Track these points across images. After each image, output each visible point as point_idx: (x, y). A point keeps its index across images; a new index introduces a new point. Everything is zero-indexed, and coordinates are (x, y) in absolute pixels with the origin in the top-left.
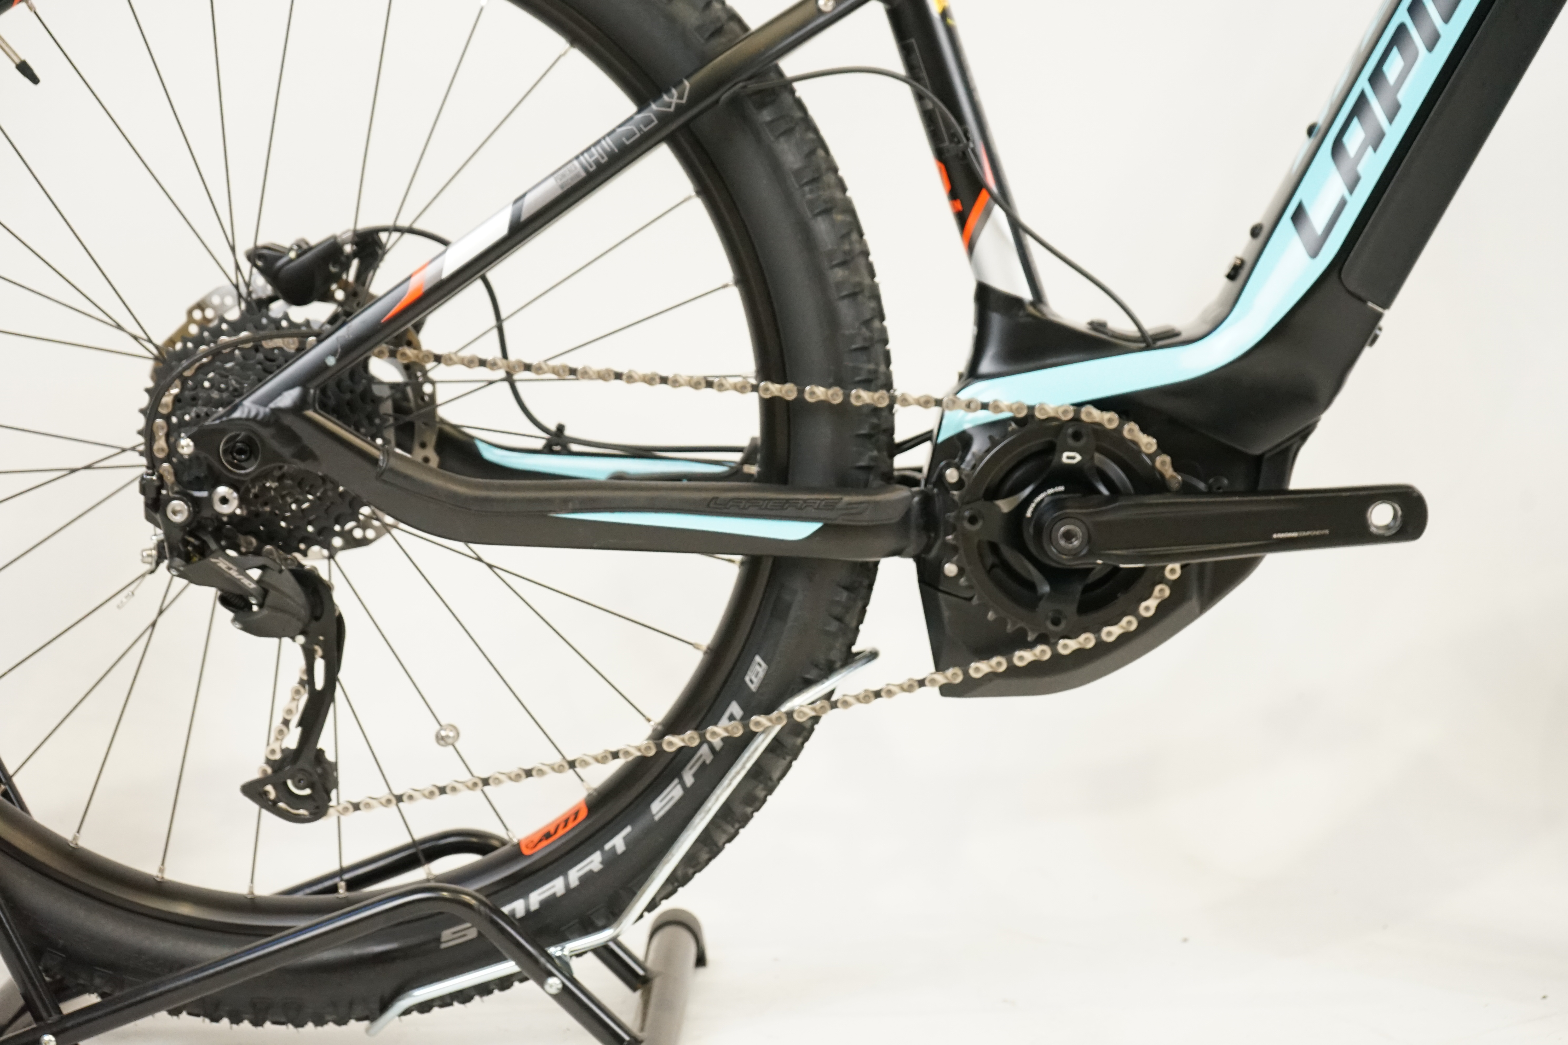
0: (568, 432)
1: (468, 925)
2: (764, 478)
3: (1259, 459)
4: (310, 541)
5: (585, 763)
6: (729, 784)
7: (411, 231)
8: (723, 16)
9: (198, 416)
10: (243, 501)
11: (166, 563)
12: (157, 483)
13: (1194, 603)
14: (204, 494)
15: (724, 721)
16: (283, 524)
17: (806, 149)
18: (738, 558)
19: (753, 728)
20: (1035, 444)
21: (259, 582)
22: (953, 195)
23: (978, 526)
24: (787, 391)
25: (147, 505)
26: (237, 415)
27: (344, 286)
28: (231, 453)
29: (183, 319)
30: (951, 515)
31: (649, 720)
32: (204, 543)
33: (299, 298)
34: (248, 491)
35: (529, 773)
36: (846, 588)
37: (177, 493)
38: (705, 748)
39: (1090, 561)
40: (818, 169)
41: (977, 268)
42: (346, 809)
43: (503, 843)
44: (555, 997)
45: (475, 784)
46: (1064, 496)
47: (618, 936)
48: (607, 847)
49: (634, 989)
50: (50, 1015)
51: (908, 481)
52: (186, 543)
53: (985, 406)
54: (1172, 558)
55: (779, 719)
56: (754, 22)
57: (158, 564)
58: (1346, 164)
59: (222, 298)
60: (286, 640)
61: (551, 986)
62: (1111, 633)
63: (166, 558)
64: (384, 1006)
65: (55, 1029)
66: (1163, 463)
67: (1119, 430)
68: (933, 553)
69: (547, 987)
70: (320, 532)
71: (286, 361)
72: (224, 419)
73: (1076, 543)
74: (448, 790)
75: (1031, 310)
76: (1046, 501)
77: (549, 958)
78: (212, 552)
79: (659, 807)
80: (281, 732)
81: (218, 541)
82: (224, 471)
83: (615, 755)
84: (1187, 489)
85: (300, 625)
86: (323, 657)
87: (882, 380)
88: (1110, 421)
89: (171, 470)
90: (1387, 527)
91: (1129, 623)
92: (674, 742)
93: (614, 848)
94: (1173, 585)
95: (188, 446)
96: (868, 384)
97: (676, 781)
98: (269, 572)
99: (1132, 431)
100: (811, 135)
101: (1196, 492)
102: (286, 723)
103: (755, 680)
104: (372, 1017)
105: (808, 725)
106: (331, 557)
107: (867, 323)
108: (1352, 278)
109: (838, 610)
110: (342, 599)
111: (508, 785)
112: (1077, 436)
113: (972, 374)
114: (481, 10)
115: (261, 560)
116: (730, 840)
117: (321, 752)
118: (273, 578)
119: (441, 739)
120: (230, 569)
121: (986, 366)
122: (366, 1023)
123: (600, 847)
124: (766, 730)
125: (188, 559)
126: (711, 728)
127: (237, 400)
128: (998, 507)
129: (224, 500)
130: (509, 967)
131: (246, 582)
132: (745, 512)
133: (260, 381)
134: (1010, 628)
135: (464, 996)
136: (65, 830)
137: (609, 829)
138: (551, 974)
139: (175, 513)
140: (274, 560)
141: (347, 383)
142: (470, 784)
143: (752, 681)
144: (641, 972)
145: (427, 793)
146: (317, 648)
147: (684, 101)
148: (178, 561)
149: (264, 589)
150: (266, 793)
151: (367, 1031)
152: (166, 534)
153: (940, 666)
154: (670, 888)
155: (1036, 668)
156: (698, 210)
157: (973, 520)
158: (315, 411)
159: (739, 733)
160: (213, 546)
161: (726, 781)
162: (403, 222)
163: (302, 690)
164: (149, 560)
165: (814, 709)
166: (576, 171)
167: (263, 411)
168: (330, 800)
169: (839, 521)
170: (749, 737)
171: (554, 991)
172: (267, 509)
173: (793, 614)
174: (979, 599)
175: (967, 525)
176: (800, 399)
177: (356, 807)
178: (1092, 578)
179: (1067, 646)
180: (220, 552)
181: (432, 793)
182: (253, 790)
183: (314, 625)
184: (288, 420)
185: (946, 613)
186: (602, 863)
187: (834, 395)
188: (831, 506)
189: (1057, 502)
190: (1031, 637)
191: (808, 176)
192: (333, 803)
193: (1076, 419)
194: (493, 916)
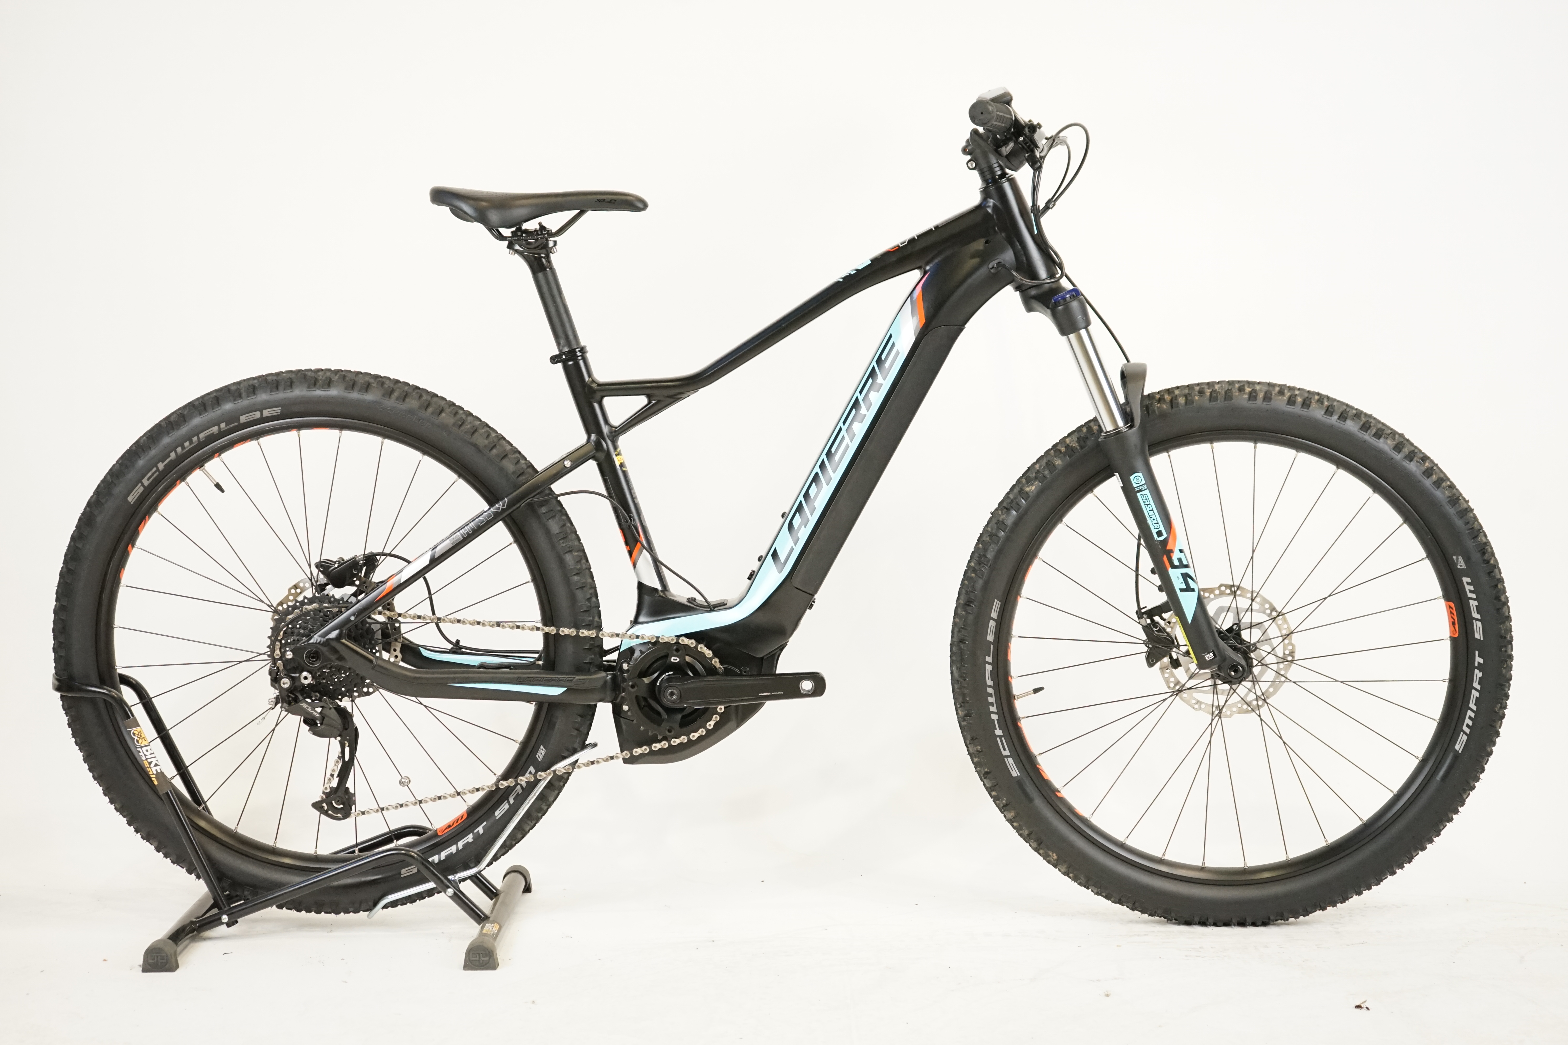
0: (461, 644)
1: (414, 866)
2: (544, 668)
3: (762, 658)
4: (344, 695)
5: (465, 793)
7: (390, 555)
8: (524, 466)
9: (294, 640)
10: (313, 678)
11: (280, 705)
12: (276, 671)
13: (732, 724)
14: (297, 675)
15: (527, 775)
16: (331, 687)
17: (561, 523)
18: (534, 703)
19: (539, 778)
20: (662, 653)
21: (320, 713)
22: (627, 543)
23: (636, 689)
24: (552, 630)
25: (272, 680)
26: (311, 641)
27: (359, 578)
28: (309, 658)
29: (286, 593)
30: (623, 685)
31: (495, 774)
32: (296, 696)
33: (339, 584)
34: (316, 673)
35: (440, 798)
36: (581, 716)
37: (285, 675)
38: (519, 787)
39: (681, 705)
40: (566, 533)
41: (638, 575)
42: (358, 814)
43: (430, 830)
44: (450, 897)
45: (416, 803)
46: (672, 676)
47: (480, 871)
48: (475, 831)
49: (490, 899)
50: (225, 907)
51: (608, 668)
52: (289, 697)
53: (637, 637)
54: (721, 704)
55: (550, 774)
56: (539, 467)
57: (276, 705)
58: (794, 533)
59: (304, 584)
60: (332, 739)
61: (449, 892)
62: (694, 736)
63: (280, 703)
64: (375, 904)
65: (227, 913)
66: (715, 662)
67: (696, 647)
68: (618, 700)
69: (447, 893)
70: (347, 691)
71: (334, 617)
72: (306, 643)
73: (675, 697)
74: (404, 805)
75: (661, 594)
76: (665, 678)
77: (449, 881)
78: (300, 701)
79: (498, 813)
80: (330, 779)
81: (302, 695)
82: (305, 665)
83: (478, 790)
84: (727, 672)
85: (338, 733)
86: (348, 746)
87: (595, 624)
88: (692, 643)
89: (282, 664)
90: (808, 691)
91: (702, 731)
92: (504, 784)
93: (478, 831)
94: (721, 715)
95: (290, 655)
96: (588, 627)
97: (506, 801)
98: (325, 709)
99: (703, 648)
100: (564, 518)
101: (735, 674)
102: (332, 775)
103: (540, 756)
104: (370, 909)
105: (565, 776)
106: (353, 701)
107: (589, 599)
108: (797, 581)
109: (577, 726)
110: (357, 720)
111: (431, 803)
112: (677, 650)
113: (636, 622)
114: (420, 461)
115: (322, 704)
116: (531, 829)
117: (348, 789)
118: (327, 712)
119: (401, 783)
120: (308, 708)
121: (641, 619)
122: (368, 913)
123: (473, 832)
124: (545, 778)
125: (289, 703)
126: (520, 778)
127: (312, 634)
128: (644, 681)
129: (306, 678)
130: (431, 885)
131: (315, 713)
132: (534, 683)
133: (323, 626)
134: (650, 734)
135: (411, 899)
136: (231, 825)
137: (477, 823)
138: (449, 887)
139: (284, 684)
140: (327, 704)
141: (360, 626)
142: (414, 803)
143: (539, 757)
144: (495, 891)
145: (394, 807)
146: (346, 742)
147: (505, 507)
148: (285, 705)
149: (323, 716)
150: (323, 807)
151: (368, 916)
152: (280, 692)
153: (622, 751)
154: (504, 850)
155: (662, 751)
156: (515, 551)
157: (633, 687)
158: (346, 640)
159: (532, 780)
160: (301, 698)
161: (527, 801)
162: (387, 551)
163: (339, 761)
164: (272, 703)
165: (565, 770)
166: (458, 536)
167: (323, 640)
168: (351, 810)
169: (574, 687)
170: (537, 782)
171: (450, 894)
172: (324, 681)
173: (557, 727)
174: (636, 721)
175: (630, 689)
176: (557, 634)
177: (363, 813)
178: (686, 712)
179: (675, 742)
180: (303, 700)
181: (397, 807)
182: (317, 806)
183: (345, 732)
184: (334, 644)
185: (624, 727)
186: (473, 838)
187: (572, 632)
188: (571, 680)
189: (669, 679)
190: (660, 738)
191: (562, 536)
192: (353, 811)
193: (677, 643)
194: (425, 863)
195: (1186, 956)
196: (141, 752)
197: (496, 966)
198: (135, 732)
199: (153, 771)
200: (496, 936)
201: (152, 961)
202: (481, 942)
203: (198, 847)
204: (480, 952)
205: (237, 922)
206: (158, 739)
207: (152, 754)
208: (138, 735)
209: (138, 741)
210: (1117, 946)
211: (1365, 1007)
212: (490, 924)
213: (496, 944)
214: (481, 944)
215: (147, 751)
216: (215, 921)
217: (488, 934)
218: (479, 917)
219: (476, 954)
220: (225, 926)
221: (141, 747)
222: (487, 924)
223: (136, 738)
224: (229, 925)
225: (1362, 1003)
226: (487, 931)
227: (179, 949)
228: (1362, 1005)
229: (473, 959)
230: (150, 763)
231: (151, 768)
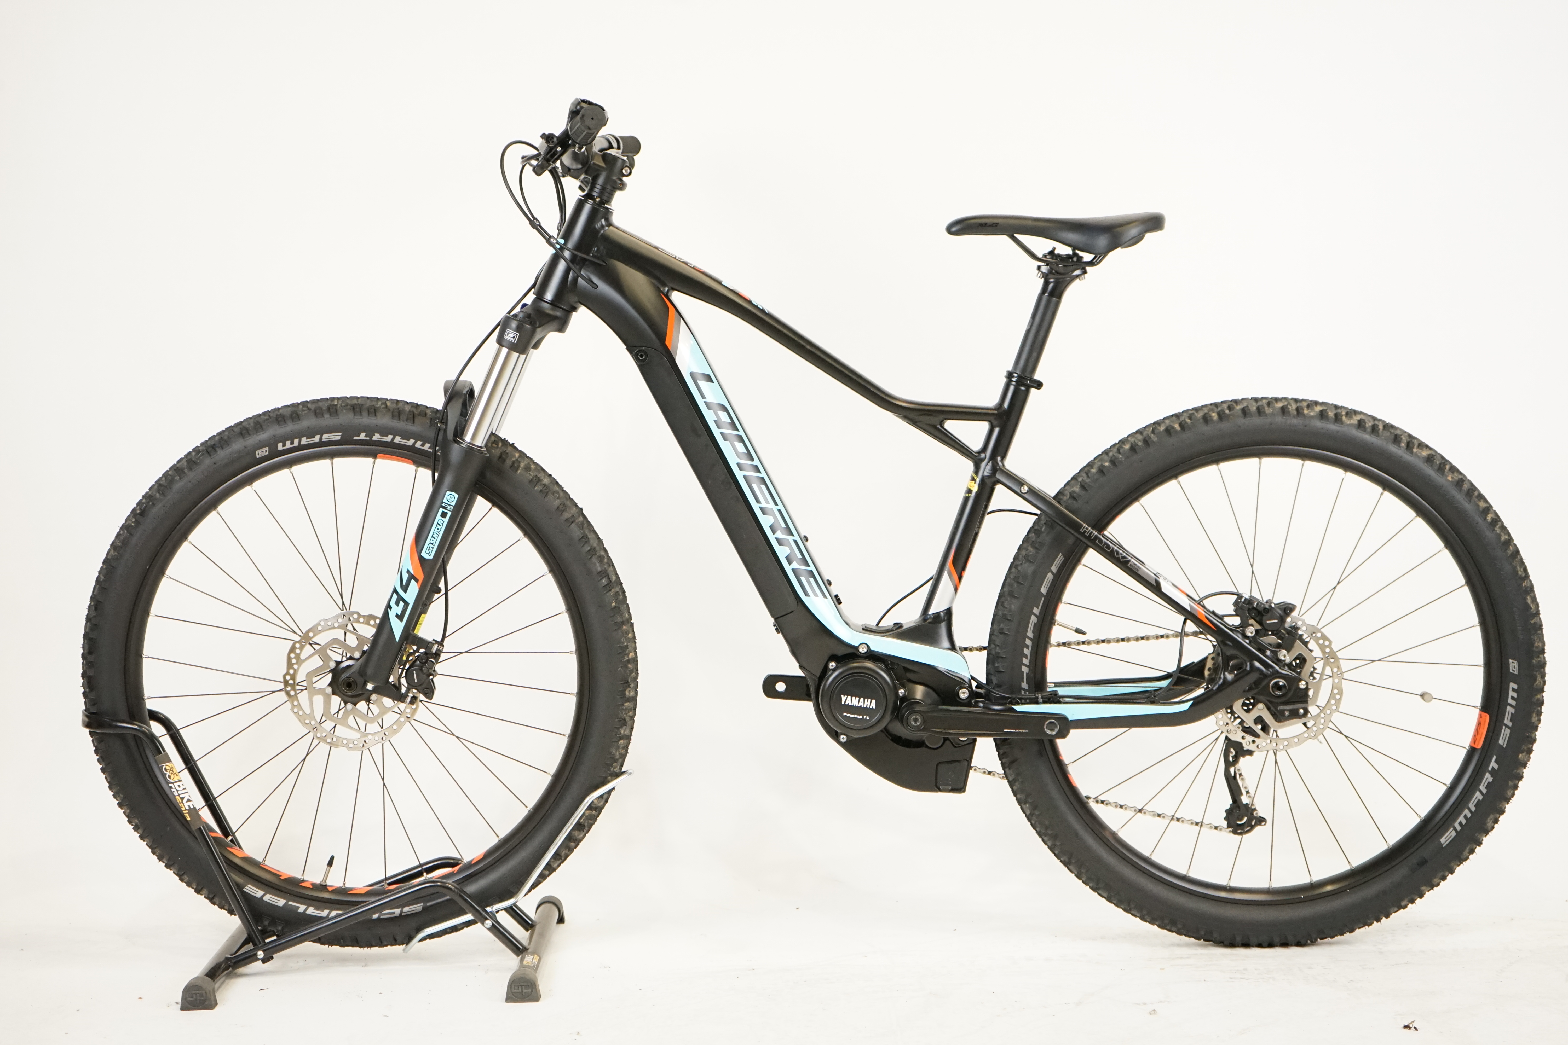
6: (566, 832)
44: (489, 929)
47: (516, 902)
49: (527, 930)
50: (260, 942)
61: (487, 924)
65: (263, 949)
69: (485, 925)
77: (486, 912)
130: (469, 917)
138: (487, 919)
144: (530, 923)
151: (404, 950)
161: (564, 831)
171: (488, 926)
194: (461, 893)
195: (1231, 978)
196: (173, 787)
197: (539, 997)
198: (167, 768)
199: (185, 806)
200: (536, 968)
201: (191, 999)
202: (523, 974)
203: (232, 883)
204: (522, 984)
205: (272, 958)
206: (186, 770)
207: (184, 789)
208: (170, 770)
209: (169, 777)
210: (1161, 969)
211: (1413, 1027)
212: (530, 956)
213: (537, 975)
214: (523, 976)
215: (179, 786)
216: (250, 958)
217: (529, 966)
218: (518, 949)
219: (518, 986)
220: (260, 962)
221: (173, 783)
222: (526, 956)
223: (168, 773)
224: (264, 961)
225: (1410, 1024)
226: (528, 963)
227: (217, 986)
228: (1411, 1025)
229: (515, 991)
230: (182, 799)
231: (183, 803)
